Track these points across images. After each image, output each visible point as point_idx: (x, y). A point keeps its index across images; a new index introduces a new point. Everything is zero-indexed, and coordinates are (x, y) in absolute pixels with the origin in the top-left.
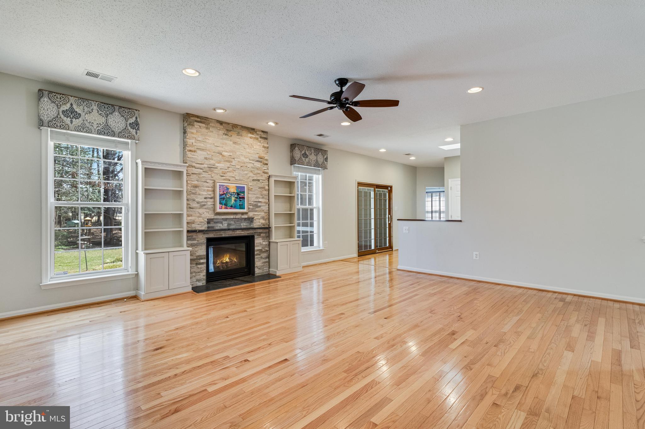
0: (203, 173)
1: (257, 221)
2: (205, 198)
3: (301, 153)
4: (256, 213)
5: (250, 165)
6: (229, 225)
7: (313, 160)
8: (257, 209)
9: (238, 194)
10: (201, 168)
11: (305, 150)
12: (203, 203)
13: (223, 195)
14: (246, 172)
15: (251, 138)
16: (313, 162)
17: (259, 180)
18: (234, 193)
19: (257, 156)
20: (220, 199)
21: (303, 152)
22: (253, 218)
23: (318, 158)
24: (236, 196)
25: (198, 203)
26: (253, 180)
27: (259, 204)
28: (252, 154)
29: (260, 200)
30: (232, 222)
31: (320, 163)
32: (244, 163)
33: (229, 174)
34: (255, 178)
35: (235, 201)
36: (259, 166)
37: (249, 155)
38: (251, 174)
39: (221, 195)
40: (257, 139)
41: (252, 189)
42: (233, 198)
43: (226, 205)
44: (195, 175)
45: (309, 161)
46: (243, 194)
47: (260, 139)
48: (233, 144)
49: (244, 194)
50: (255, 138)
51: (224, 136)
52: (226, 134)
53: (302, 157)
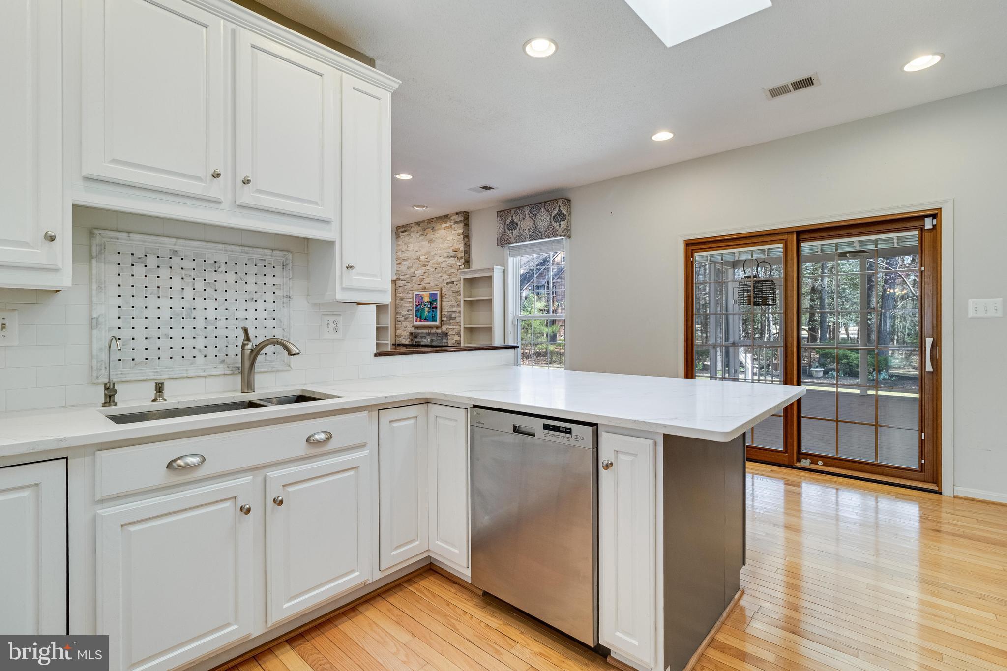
0: (407, 284)
1: (452, 337)
2: (408, 311)
3: (505, 223)
4: (450, 327)
5: (444, 265)
6: (432, 340)
7: (527, 229)
8: (451, 321)
9: (431, 304)
10: (404, 279)
11: (512, 217)
12: (406, 316)
13: (418, 306)
14: (440, 275)
15: (445, 228)
16: (527, 232)
17: (453, 282)
18: (427, 302)
19: (451, 250)
20: (416, 310)
21: (509, 221)
22: (447, 333)
23: (538, 220)
24: (429, 306)
25: (403, 316)
26: (448, 283)
27: (454, 315)
28: (446, 249)
29: (454, 309)
30: (434, 338)
31: (543, 230)
32: (439, 264)
33: (426, 281)
34: (449, 281)
35: (428, 311)
36: (453, 262)
37: (443, 251)
38: (445, 276)
39: (417, 306)
40: (450, 227)
41: (446, 295)
42: (427, 309)
43: (420, 317)
44: (401, 287)
45: (520, 233)
46: (435, 303)
47: (453, 226)
48: (428, 243)
49: (437, 303)
50: (448, 226)
51: (422, 238)
52: (423, 235)
53: (507, 230)
